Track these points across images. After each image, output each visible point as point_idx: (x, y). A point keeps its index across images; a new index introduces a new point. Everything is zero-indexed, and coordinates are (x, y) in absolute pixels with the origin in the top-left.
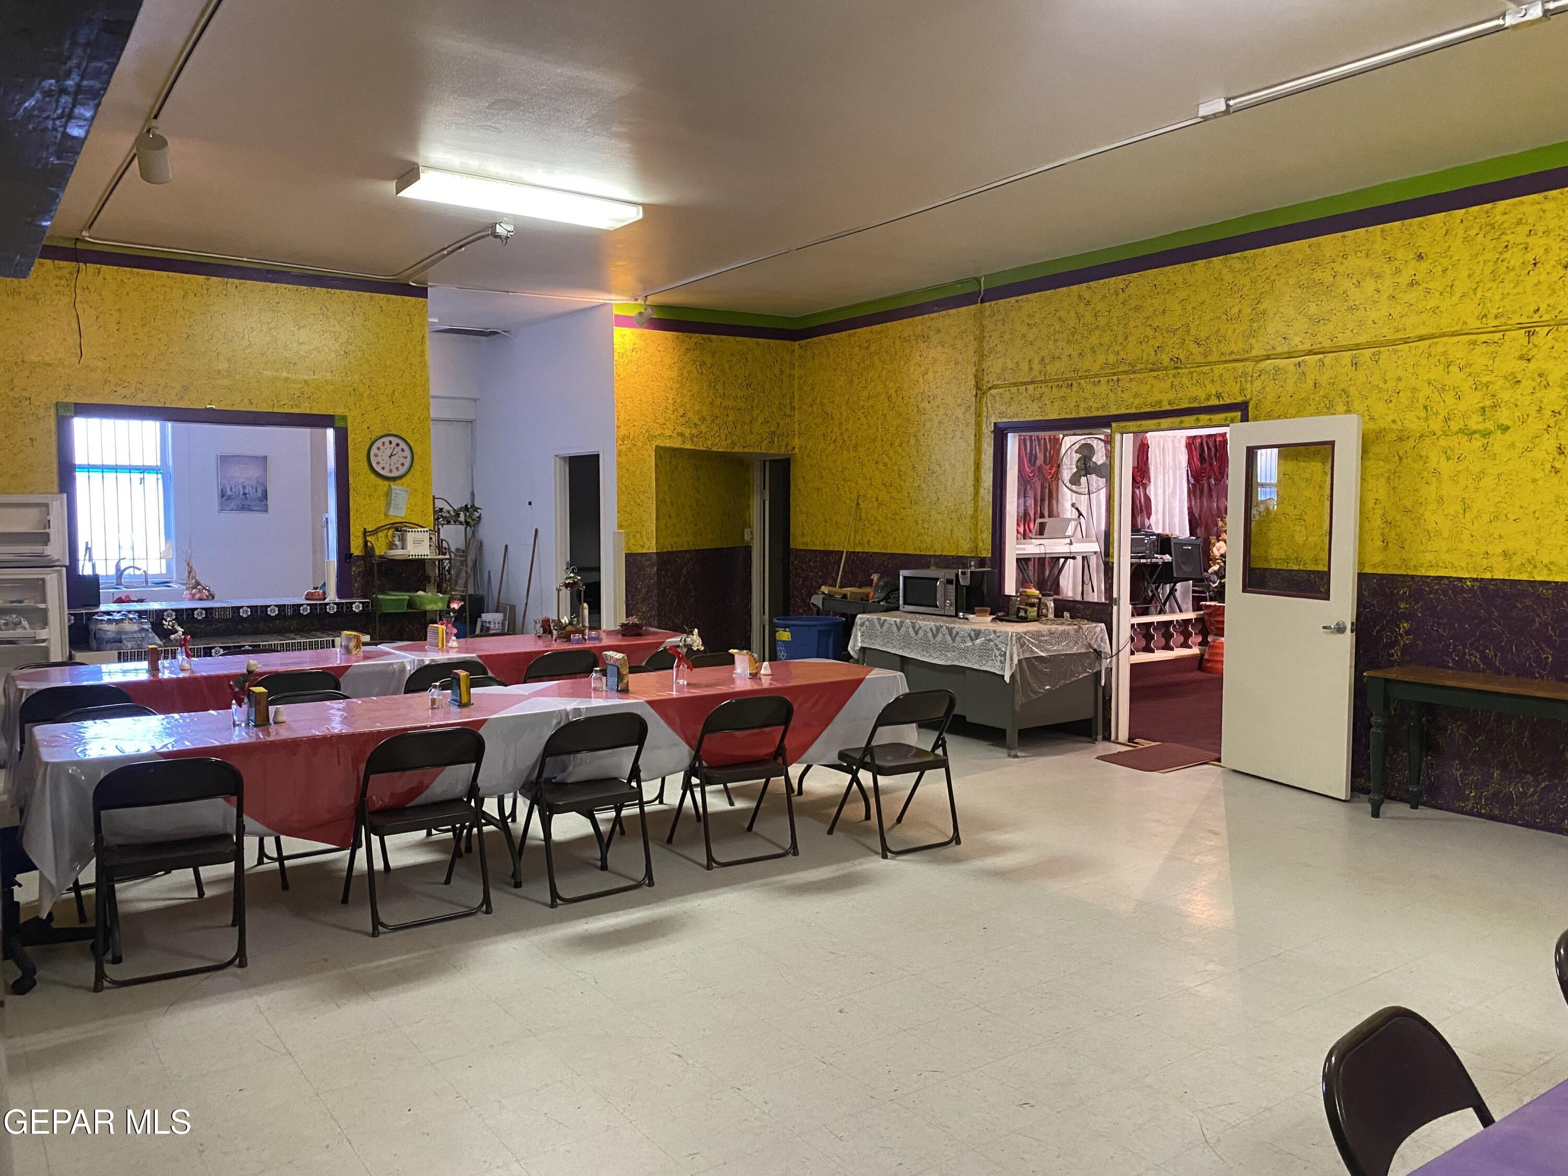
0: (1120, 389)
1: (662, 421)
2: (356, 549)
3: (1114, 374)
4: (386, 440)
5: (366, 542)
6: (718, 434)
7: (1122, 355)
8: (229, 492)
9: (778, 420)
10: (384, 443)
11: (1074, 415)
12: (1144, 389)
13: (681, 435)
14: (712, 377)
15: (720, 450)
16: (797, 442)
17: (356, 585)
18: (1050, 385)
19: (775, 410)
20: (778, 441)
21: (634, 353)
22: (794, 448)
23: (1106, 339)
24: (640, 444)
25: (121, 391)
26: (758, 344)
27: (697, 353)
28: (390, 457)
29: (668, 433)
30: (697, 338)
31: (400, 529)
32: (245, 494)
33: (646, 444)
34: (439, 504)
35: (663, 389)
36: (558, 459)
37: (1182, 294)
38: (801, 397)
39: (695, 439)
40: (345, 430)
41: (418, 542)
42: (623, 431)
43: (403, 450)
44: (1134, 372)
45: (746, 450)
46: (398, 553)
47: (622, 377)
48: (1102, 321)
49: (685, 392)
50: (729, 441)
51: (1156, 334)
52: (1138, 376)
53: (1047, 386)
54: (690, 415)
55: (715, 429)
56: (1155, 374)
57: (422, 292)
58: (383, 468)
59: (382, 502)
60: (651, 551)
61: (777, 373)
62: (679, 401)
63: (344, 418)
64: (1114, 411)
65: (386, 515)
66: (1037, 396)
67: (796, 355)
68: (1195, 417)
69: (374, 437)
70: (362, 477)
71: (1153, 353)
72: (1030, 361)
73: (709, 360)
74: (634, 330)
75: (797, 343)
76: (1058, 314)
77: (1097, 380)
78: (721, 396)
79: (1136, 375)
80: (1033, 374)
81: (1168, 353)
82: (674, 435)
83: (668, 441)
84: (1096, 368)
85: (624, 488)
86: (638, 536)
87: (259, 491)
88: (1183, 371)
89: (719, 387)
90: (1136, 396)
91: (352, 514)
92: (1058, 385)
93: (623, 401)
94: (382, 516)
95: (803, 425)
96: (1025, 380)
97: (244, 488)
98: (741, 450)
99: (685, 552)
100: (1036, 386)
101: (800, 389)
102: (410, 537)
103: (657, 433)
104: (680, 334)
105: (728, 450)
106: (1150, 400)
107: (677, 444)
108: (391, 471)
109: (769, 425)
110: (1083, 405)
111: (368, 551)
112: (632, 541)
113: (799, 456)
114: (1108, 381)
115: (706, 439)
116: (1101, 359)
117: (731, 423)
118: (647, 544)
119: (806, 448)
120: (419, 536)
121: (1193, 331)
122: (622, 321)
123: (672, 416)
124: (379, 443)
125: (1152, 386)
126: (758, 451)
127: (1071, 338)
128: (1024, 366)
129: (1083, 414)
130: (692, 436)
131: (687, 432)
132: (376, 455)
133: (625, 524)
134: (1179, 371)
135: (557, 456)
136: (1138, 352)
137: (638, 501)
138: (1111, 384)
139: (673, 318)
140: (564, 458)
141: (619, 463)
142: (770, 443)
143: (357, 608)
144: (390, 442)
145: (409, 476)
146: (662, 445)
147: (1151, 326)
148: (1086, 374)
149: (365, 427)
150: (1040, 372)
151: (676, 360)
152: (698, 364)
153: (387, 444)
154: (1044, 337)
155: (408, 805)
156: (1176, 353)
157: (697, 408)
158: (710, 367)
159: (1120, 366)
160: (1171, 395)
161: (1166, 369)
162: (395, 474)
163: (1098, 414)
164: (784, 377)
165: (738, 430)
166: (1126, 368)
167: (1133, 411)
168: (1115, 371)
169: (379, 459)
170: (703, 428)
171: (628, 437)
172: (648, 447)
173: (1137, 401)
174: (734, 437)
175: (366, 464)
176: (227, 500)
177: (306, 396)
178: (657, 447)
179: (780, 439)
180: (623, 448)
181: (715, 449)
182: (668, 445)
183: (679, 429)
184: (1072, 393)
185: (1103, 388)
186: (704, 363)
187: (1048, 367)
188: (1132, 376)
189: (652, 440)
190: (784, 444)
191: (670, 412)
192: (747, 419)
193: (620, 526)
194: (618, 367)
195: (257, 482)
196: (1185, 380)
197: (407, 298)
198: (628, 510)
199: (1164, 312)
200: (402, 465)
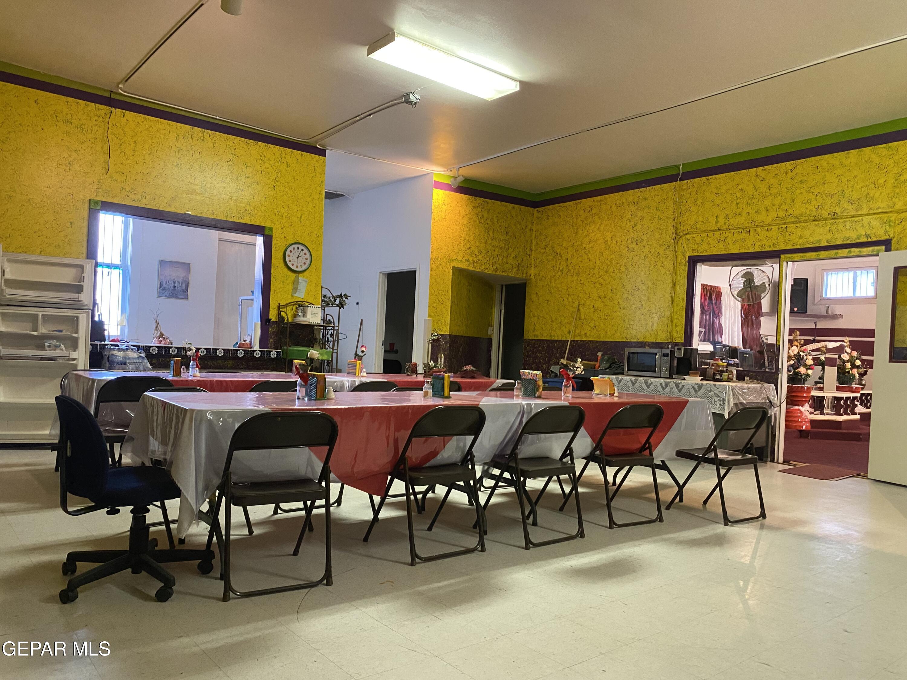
0: (788, 234)
1: (457, 251)
2: (273, 315)
3: (784, 224)
4: (296, 246)
5: (280, 314)
6: (488, 262)
7: (790, 211)
8: (164, 285)
9: (523, 257)
10: (294, 248)
11: (751, 250)
12: (807, 233)
13: (467, 260)
14: (487, 226)
15: (489, 272)
16: (532, 272)
17: (271, 340)
18: (733, 231)
19: (521, 251)
20: (522, 270)
21: (444, 206)
22: (531, 275)
23: (778, 201)
24: (443, 264)
25: (132, 196)
26: (514, 207)
27: (479, 210)
28: (298, 258)
29: (460, 258)
30: (480, 200)
31: (301, 306)
32: (175, 287)
33: (447, 264)
34: (325, 292)
35: (459, 230)
36: (381, 275)
37: (839, 172)
38: (537, 244)
39: (475, 264)
40: (271, 237)
41: (314, 314)
42: (435, 255)
43: (305, 254)
44: (800, 222)
45: (503, 274)
46: (301, 320)
47: (436, 220)
48: (774, 191)
49: (471, 233)
50: (494, 267)
51: (818, 197)
52: (803, 224)
53: (731, 232)
54: (473, 248)
55: (487, 259)
56: (817, 223)
57: (322, 153)
58: (293, 265)
59: (290, 287)
60: (447, 333)
61: (524, 227)
62: (467, 239)
63: (271, 229)
64: (782, 247)
65: (292, 296)
66: (723, 238)
67: (535, 216)
68: (847, 250)
69: (288, 244)
70: (279, 269)
71: (814, 210)
72: (717, 217)
73: (485, 214)
74: (445, 191)
75: (536, 209)
76: (739, 187)
77: (770, 227)
78: (491, 238)
79: (801, 224)
80: (719, 225)
81: (827, 209)
82: (464, 260)
83: (460, 264)
84: (770, 219)
85: (433, 291)
86: (439, 322)
87: (184, 285)
88: (839, 220)
89: (491, 233)
90: (801, 237)
91: (271, 293)
92: (739, 232)
93: (436, 236)
94: (290, 296)
95: (538, 261)
96: (713, 229)
97: (174, 283)
98: (501, 273)
99: (462, 336)
100: (721, 232)
101: (537, 238)
102: (309, 310)
103: (454, 258)
104: (470, 197)
105: (494, 273)
106: (811, 239)
107: (464, 266)
108: (297, 267)
109: (517, 259)
110: (758, 244)
111: (281, 318)
112: (436, 326)
113: (533, 280)
114: (778, 229)
115: (482, 265)
116: (773, 214)
117: (496, 256)
118: (444, 329)
119: (539, 275)
120: (315, 310)
121: (846, 195)
122: (438, 185)
123: (463, 249)
124: (291, 248)
125: (814, 230)
126: (510, 275)
127: (749, 201)
128: (713, 220)
129: (757, 250)
130: (474, 262)
131: (471, 259)
132: (289, 256)
133: (432, 314)
134: (835, 221)
135: (381, 272)
136: (803, 210)
137: (441, 300)
138: (781, 230)
139: (467, 186)
140: (385, 274)
141: (431, 275)
142: (517, 270)
143: (273, 355)
144: (298, 248)
145: (308, 271)
146: (457, 266)
147: (813, 192)
148: (762, 224)
149: (283, 237)
150: (725, 224)
151: (467, 213)
152: (480, 216)
153: (296, 249)
154: (728, 201)
155: (424, 466)
156: (833, 209)
157: (478, 244)
158: (486, 220)
159: (788, 219)
160: (829, 236)
161: (826, 219)
162: (299, 269)
163: (770, 249)
164: (527, 230)
165: (500, 260)
166: (793, 220)
167: (798, 247)
168: (784, 222)
169: (291, 258)
170: (480, 257)
171: (437, 259)
172: (448, 266)
173: (801, 241)
174: (497, 265)
175: (282, 261)
176: (163, 290)
177: (248, 212)
178: (453, 267)
179: (523, 269)
180: (434, 266)
181: (486, 271)
182: (460, 266)
183: (467, 257)
184: (750, 236)
185: (774, 233)
186: (483, 217)
187: (731, 220)
188: (798, 225)
189: (451, 262)
190: (525, 272)
191: (462, 245)
192: (505, 254)
193: (430, 316)
194: (435, 214)
195: (183, 280)
196: (840, 227)
197: (313, 155)
198: (435, 305)
199: (824, 183)
200: (305, 263)
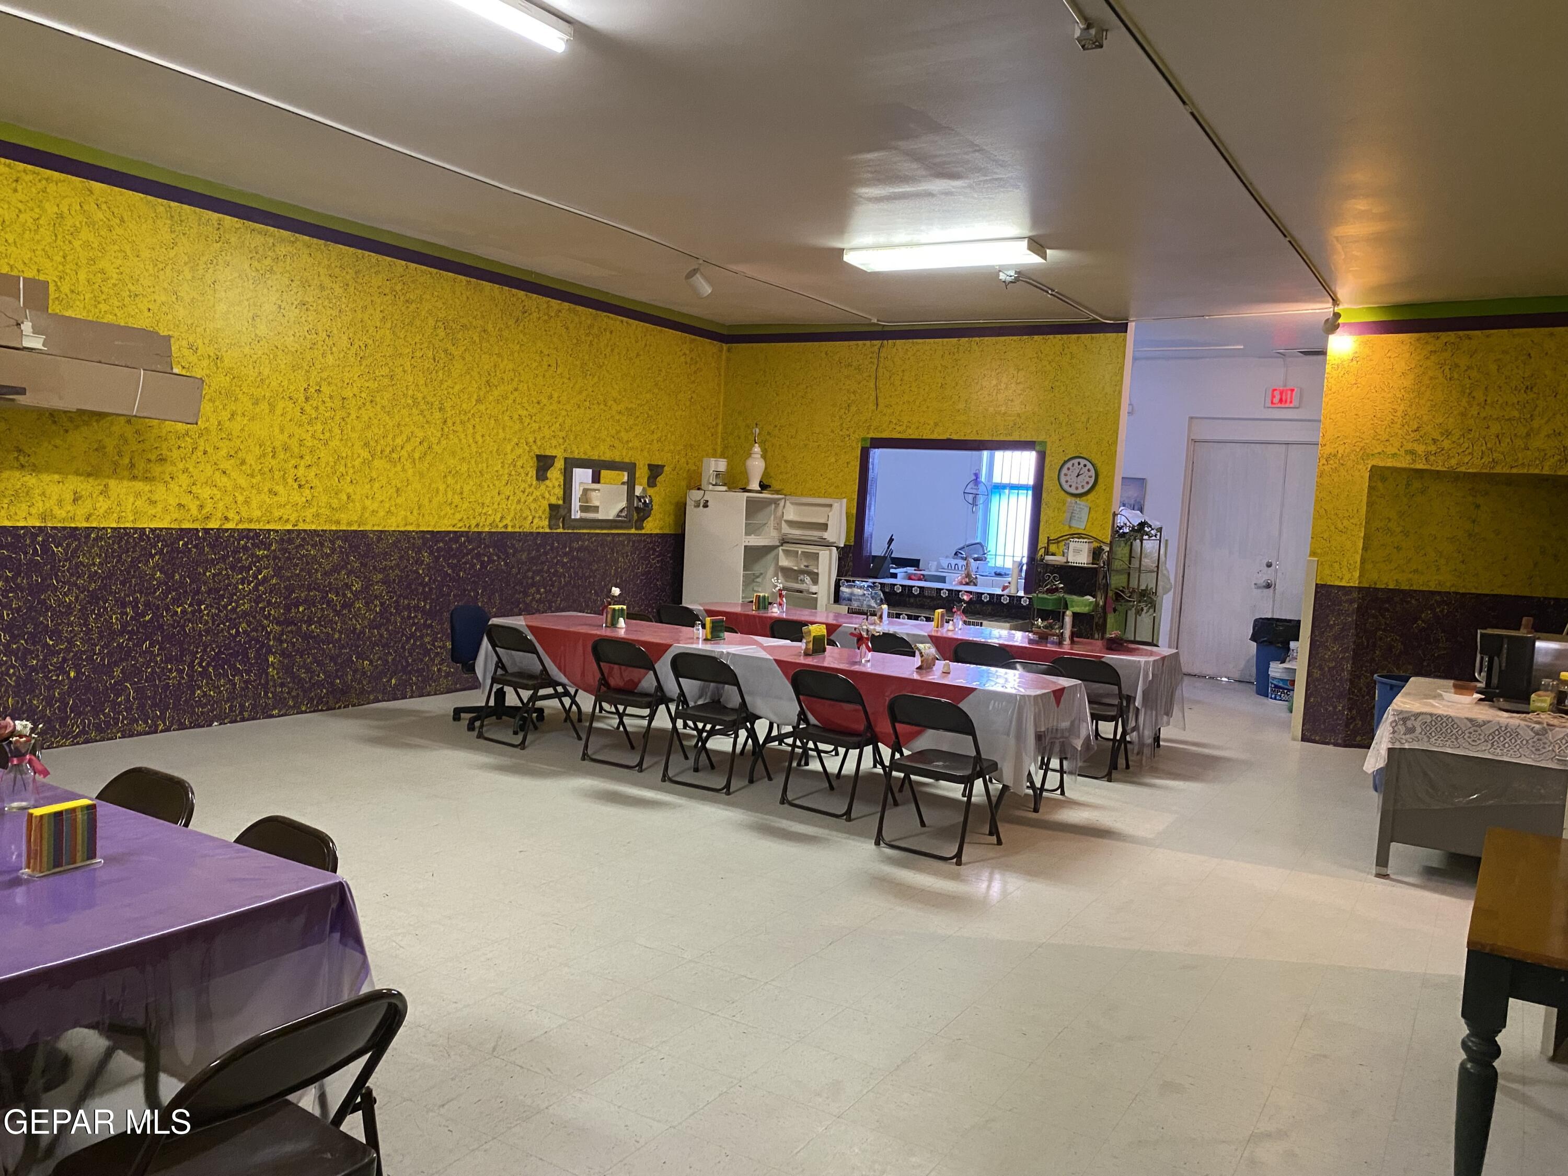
1: (1385, 437)
2: (1041, 552)
4: (1076, 461)
6: (1469, 451)
10: (1073, 464)
13: (1412, 452)
14: (1467, 381)
15: (1470, 470)
21: (1355, 362)
24: (1350, 464)
27: (1447, 355)
28: (1078, 475)
29: (1391, 450)
30: (1451, 336)
33: (1358, 463)
35: (1390, 400)
39: (1432, 458)
40: (1045, 450)
41: (1078, 551)
42: (1329, 450)
43: (1089, 470)
45: (1514, 471)
46: (1056, 559)
47: (1333, 390)
49: (1422, 402)
50: (1488, 460)
54: (1427, 428)
55: (1466, 445)
57: (1123, 328)
58: (1071, 487)
59: (1068, 515)
60: (1352, 584)
62: (1412, 413)
63: (1047, 440)
65: (1070, 527)
69: (1066, 459)
70: (1053, 494)
73: (1464, 362)
78: (1479, 405)
82: (1402, 452)
83: (1390, 460)
85: (1322, 512)
86: (1336, 566)
89: (1479, 393)
91: (1043, 523)
93: (1333, 416)
94: (1067, 528)
98: (1505, 470)
102: (1072, 546)
103: (1376, 451)
104: (1422, 335)
107: (1404, 462)
108: (1077, 488)
112: (1327, 572)
115: (1449, 457)
117: (1494, 437)
118: (1347, 577)
120: (1078, 546)
123: (1400, 432)
124: (1069, 464)
130: (1427, 455)
131: (1420, 449)
132: (1066, 475)
133: (1319, 551)
137: (1340, 526)
139: (1417, 317)
141: (1319, 485)
142: (1559, 460)
143: (1024, 602)
144: (1079, 464)
145: (1093, 494)
146: (1381, 464)
151: (1413, 366)
152: (1447, 368)
153: (1076, 464)
157: (1439, 420)
158: (1466, 371)
162: (1080, 491)
165: (1504, 445)
169: (1068, 478)
170: (1446, 444)
171: (1335, 456)
172: (1361, 467)
174: (1496, 455)
175: (1057, 482)
177: (1017, 426)
178: (1373, 466)
180: (1326, 468)
181: (1463, 469)
182: (1390, 465)
183: (1409, 446)
186: (1457, 366)
189: (1368, 459)
191: (1397, 426)
192: (1522, 431)
193: (1313, 554)
194: (1330, 380)
197: (1108, 335)
198: (1326, 536)
200: (1088, 483)
